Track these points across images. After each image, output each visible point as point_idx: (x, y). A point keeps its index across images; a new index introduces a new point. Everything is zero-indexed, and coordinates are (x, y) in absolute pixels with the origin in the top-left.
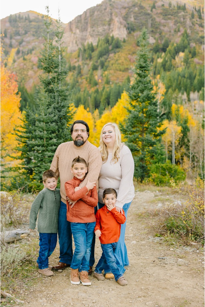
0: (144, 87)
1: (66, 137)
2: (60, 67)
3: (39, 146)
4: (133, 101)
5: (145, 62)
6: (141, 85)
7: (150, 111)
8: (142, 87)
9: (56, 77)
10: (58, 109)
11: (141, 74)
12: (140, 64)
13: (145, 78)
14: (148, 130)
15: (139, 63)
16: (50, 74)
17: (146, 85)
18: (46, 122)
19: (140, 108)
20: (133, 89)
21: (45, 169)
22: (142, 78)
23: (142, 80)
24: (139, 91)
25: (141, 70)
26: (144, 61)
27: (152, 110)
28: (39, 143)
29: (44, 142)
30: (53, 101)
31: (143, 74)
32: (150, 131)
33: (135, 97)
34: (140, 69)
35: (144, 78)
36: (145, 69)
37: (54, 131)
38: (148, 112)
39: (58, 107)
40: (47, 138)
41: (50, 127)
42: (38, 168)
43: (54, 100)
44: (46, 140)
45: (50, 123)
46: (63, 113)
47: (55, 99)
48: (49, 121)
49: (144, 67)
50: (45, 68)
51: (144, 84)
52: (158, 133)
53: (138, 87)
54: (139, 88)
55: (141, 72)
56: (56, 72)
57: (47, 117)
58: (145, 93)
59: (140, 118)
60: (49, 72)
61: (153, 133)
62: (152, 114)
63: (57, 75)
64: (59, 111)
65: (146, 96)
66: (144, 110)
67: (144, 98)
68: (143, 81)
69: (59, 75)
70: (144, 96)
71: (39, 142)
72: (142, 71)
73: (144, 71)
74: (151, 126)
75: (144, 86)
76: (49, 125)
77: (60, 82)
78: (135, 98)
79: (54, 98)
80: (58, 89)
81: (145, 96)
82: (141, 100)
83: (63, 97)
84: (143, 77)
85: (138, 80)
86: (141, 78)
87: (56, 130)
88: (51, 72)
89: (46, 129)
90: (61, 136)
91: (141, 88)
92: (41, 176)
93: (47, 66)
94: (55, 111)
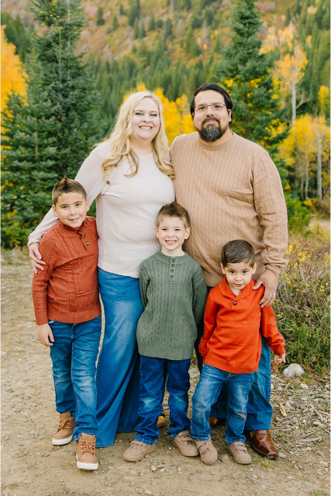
0: (248, 53)
1: (77, 144)
2: (69, 14)
3: (21, 160)
4: (228, 79)
5: (250, 9)
6: (242, 51)
7: (257, 97)
8: (244, 53)
9: (60, 32)
10: (63, 92)
11: (242, 30)
12: (242, 13)
13: (250, 39)
14: (254, 132)
15: (239, 10)
16: (52, 27)
17: (251, 50)
18: (39, 115)
19: (241, 92)
20: (228, 58)
21: (33, 201)
22: (244, 37)
23: (244, 40)
24: (238, 62)
25: (242, 23)
26: (247, 7)
27: (262, 96)
28: (23, 155)
29: (34, 153)
30: (54, 78)
31: (246, 29)
32: (258, 134)
33: (232, 73)
34: (242, 21)
35: (248, 37)
36: (250, 20)
37: (54, 132)
38: (254, 100)
39: (64, 88)
40: (40, 146)
41: (45, 125)
42: (23, 202)
43: (56, 75)
44: (38, 148)
45: (43, 118)
46: (72, 99)
47: (59, 75)
48: (42, 114)
49: (247, 18)
50: (41, 17)
51: (247, 48)
52: (274, 138)
53: (236, 54)
54: (238, 56)
55: (241, 26)
56: (61, 24)
57: (38, 107)
58: (249, 65)
59: (239, 111)
60: (49, 24)
61: (266, 138)
62: (261, 103)
63: (62, 30)
64: (65, 96)
65: (252, 70)
66: (249, 95)
67: (247, 75)
68: (246, 43)
69: (66, 29)
70: (247, 71)
71: (22, 153)
72: (245, 24)
73: (247, 25)
74: (259, 125)
75: (246, 52)
76: (43, 121)
77: (69, 43)
78: (231, 75)
79: (57, 73)
80: (64, 56)
81: (250, 70)
82: (241, 77)
83: (74, 70)
84: (246, 35)
85: (236, 41)
86: (242, 38)
87: (58, 131)
88: (53, 25)
89: (39, 128)
90: (67, 142)
91: (241, 55)
92: (25, 216)
93: (46, 13)
94: (56, 95)
